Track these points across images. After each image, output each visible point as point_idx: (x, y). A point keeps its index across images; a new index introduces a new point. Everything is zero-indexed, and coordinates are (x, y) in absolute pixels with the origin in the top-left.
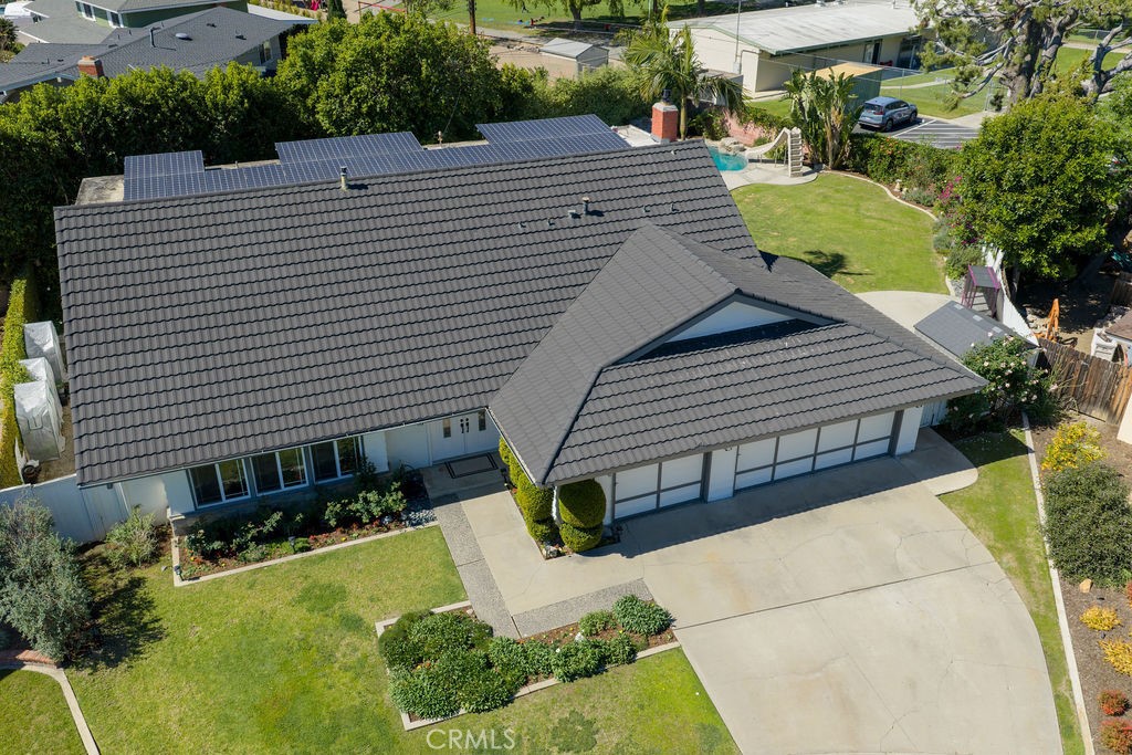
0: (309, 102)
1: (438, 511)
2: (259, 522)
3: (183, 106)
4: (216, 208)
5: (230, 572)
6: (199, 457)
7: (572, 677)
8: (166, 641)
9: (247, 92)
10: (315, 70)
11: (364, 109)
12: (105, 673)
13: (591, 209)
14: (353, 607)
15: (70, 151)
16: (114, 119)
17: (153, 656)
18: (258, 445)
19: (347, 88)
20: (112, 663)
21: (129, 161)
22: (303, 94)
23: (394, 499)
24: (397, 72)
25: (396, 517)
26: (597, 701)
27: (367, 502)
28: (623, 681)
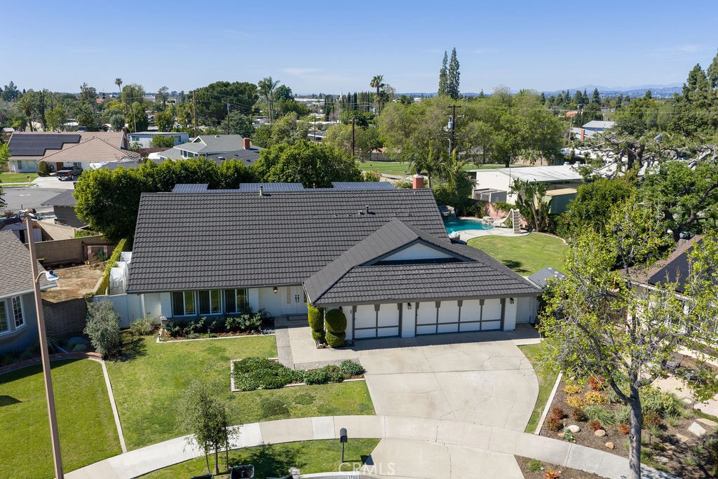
1: (277, 331)
2: (197, 322)
4: (206, 198)
5: (180, 341)
6: (177, 287)
8: (147, 357)
9: (237, 170)
10: (270, 163)
12: (120, 363)
13: (370, 211)
14: (227, 354)
17: (140, 361)
18: (201, 286)
20: (124, 361)
21: (177, 186)
23: (256, 321)
25: (258, 332)
26: (319, 391)
27: (244, 320)
28: (333, 387)
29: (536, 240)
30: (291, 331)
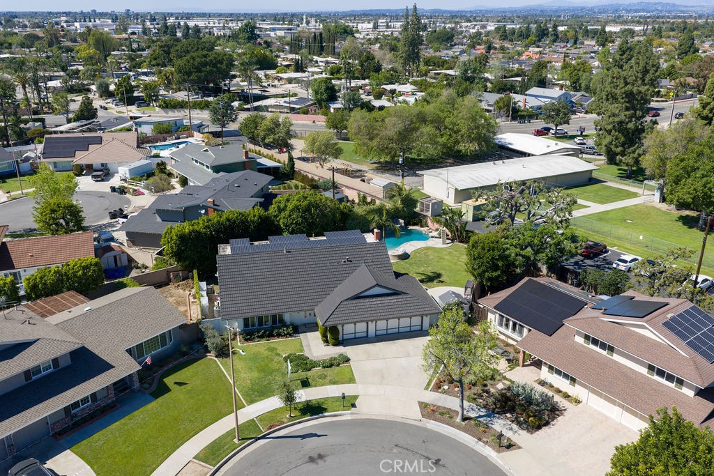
0: (278, 219)
1: (301, 335)
2: (258, 333)
3: (243, 222)
5: (251, 343)
6: (246, 316)
7: (324, 367)
8: (237, 355)
9: (260, 217)
10: (280, 210)
11: (294, 222)
12: (226, 359)
13: (349, 260)
14: (278, 352)
15: (211, 234)
16: (224, 226)
18: (260, 314)
19: (290, 216)
21: (231, 241)
22: (276, 216)
23: (290, 330)
24: (305, 211)
25: (291, 335)
26: (329, 371)
27: (284, 330)
28: (335, 369)
29: (456, 251)
30: (308, 334)
